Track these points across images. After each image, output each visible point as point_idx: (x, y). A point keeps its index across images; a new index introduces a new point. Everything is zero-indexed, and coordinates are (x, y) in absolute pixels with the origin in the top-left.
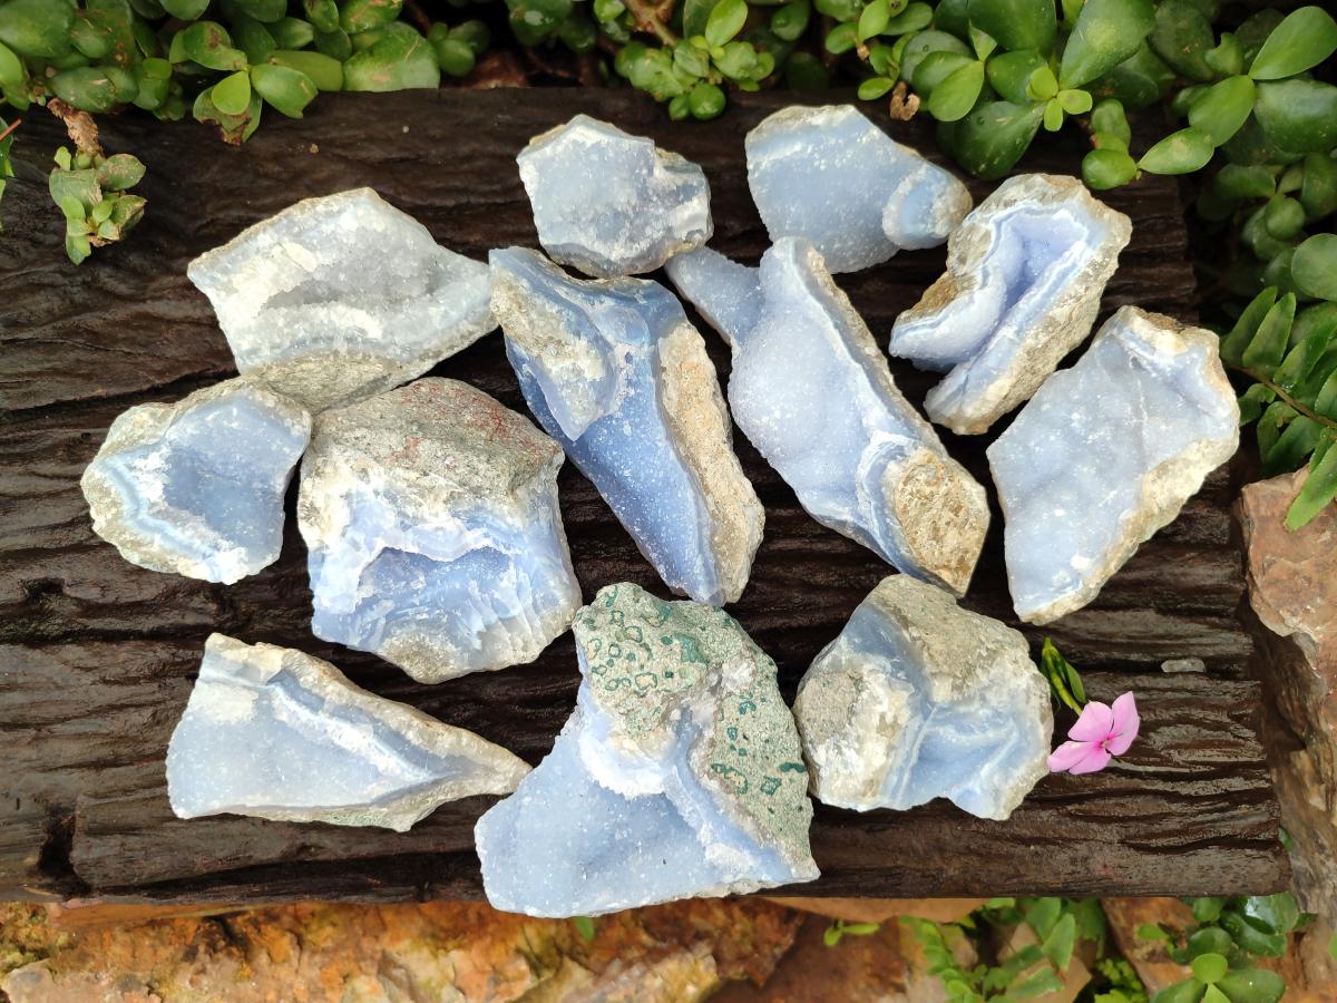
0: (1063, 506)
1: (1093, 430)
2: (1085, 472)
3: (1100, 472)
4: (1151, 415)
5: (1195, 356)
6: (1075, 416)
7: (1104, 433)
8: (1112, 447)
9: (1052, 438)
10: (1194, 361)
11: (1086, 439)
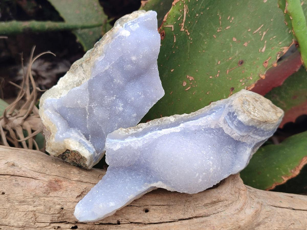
0: (131, 62)
1: (113, 101)
2: (119, 80)
3: (112, 80)
4: (84, 109)
5: (61, 136)
6: (121, 109)
7: (108, 100)
8: (104, 92)
9: (133, 98)
10: (62, 134)
11: (116, 98)
